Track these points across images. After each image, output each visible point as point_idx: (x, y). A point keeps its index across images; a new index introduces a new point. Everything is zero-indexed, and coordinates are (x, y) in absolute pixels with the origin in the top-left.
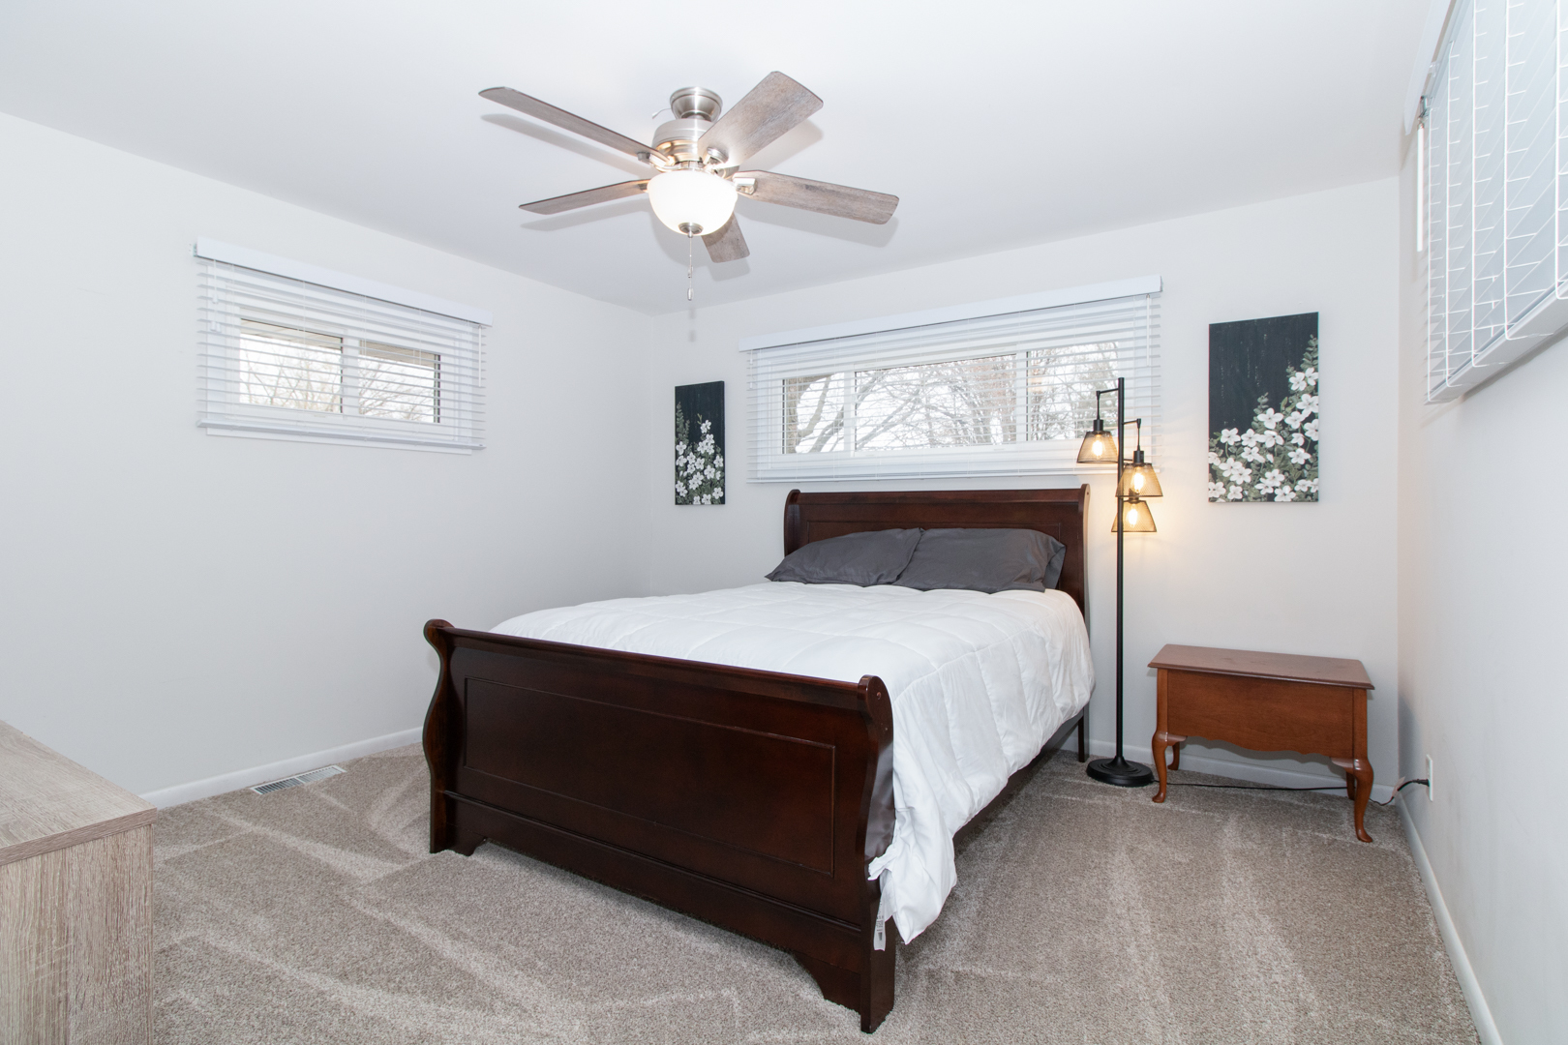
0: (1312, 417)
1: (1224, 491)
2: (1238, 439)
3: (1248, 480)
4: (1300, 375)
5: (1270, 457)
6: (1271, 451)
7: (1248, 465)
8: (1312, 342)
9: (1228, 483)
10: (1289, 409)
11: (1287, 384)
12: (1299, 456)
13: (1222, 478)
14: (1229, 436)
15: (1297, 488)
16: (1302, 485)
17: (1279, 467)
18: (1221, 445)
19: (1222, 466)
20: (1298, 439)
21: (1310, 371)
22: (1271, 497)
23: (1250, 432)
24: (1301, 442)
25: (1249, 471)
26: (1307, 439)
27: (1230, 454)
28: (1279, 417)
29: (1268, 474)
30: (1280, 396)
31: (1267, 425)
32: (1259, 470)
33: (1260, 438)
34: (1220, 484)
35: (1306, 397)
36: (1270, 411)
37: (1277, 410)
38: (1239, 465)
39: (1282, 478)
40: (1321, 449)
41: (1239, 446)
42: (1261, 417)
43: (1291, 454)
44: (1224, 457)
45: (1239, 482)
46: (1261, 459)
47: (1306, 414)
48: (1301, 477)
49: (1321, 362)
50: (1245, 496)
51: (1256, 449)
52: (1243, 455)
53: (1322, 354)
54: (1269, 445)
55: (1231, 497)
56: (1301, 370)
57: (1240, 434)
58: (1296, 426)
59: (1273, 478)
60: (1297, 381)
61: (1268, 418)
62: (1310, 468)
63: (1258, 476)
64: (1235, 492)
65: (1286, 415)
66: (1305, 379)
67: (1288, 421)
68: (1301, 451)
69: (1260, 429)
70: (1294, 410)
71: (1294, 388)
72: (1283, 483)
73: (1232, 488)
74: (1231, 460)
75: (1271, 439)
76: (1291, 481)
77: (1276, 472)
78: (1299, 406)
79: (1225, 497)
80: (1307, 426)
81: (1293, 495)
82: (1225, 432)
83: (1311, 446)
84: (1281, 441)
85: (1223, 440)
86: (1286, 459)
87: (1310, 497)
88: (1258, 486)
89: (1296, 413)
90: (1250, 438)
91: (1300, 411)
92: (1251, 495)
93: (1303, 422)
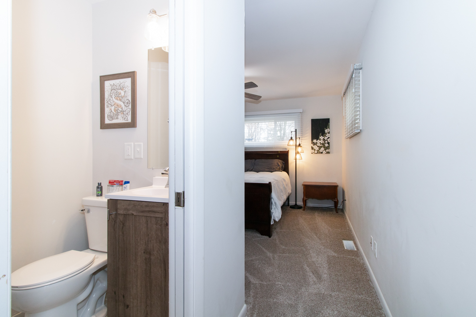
0: (329, 138)
1: (314, 151)
2: (316, 141)
3: (318, 149)
4: (327, 130)
5: (322, 145)
6: (322, 144)
7: (318, 147)
8: (329, 124)
9: (315, 150)
10: (325, 136)
11: (325, 131)
12: (327, 145)
13: (314, 149)
14: (315, 141)
15: (326, 151)
16: (327, 150)
17: (323, 147)
18: (313, 143)
19: (314, 147)
20: (326, 142)
21: (328, 129)
22: (322, 153)
23: (318, 140)
24: (327, 142)
25: (318, 148)
26: (328, 142)
27: (315, 144)
28: (323, 137)
29: (321, 148)
30: (324, 134)
31: (321, 139)
32: (320, 147)
33: (320, 141)
34: (313, 150)
35: (328, 134)
36: (322, 136)
37: (323, 136)
38: (317, 146)
39: (324, 149)
40: (330, 144)
41: (317, 143)
42: (320, 137)
43: (325, 145)
44: (314, 145)
45: (317, 150)
46: (320, 146)
47: (328, 137)
48: (327, 149)
49: (330, 127)
50: (318, 153)
51: (319, 144)
52: (317, 145)
53: (330, 126)
54: (322, 143)
55: (315, 153)
56: (327, 129)
57: (317, 141)
58: (326, 139)
59: (322, 149)
60: (326, 131)
61: (321, 138)
62: (328, 148)
63: (320, 149)
64: (316, 152)
65: (325, 137)
66: (327, 131)
67: (325, 138)
68: (327, 144)
69: (320, 140)
70: (326, 136)
71: (326, 132)
72: (324, 150)
73: (315, 151)
74: (315, 145)
75: (322, 142)
76: (325, 150)
77: (323, 148)
78: (327, 136)
79: (314, 153)
80: (328, 139)
81: (326, 152)
82: (314, 140)
83: (328, 143)
84: (323, 142)
85: (314, 142)
86: (325, 146)
87: (328, 153)
88: (320, 151)
89: (326, 137)
90: (318, 141)
91: (327, 137)
92: (319, 152)
93: (327, 139)
